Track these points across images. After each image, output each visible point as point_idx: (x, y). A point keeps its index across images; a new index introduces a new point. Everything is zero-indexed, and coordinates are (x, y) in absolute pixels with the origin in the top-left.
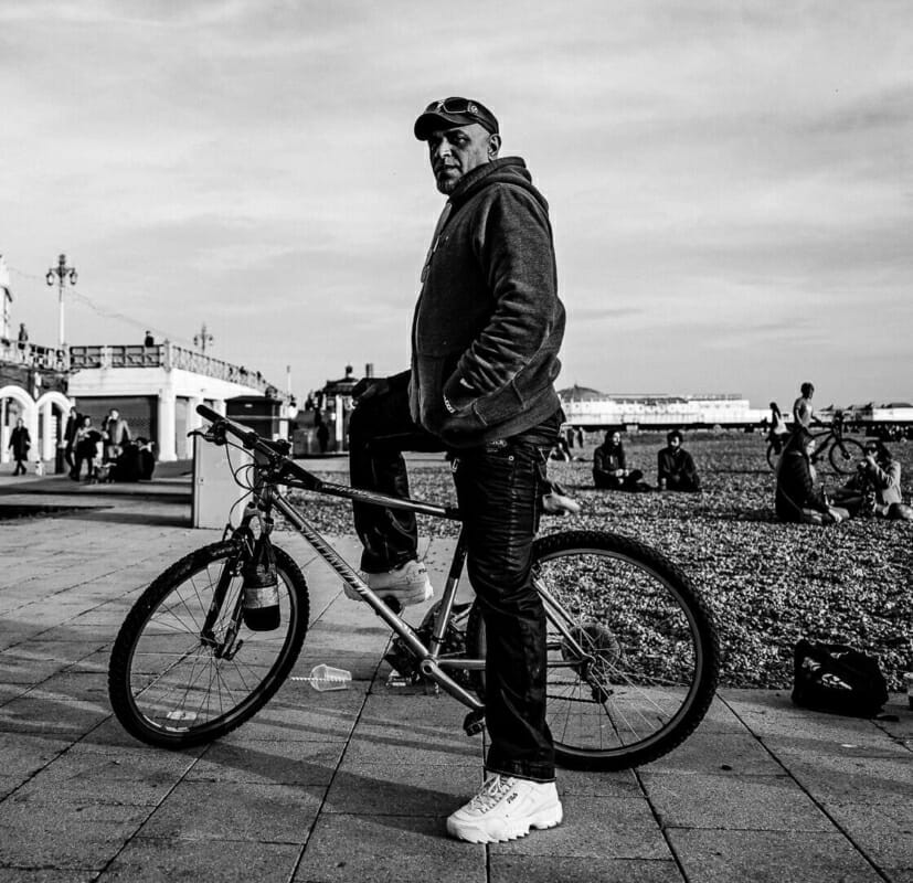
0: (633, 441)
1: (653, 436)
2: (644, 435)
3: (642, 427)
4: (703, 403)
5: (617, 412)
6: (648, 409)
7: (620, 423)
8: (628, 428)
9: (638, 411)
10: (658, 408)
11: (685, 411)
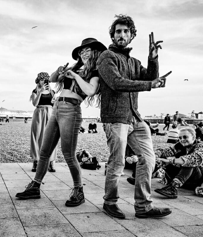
0: (14, 121)
1: (18, 120)
2: (16, 120)
3: (16, 118)
4: (30, 113)
5: (11, 114)
6: (18, 114)
7: (11, 117)
8: (13, 118)
9: (16, 114)
10: (20, 114)
11: (26, 114)
